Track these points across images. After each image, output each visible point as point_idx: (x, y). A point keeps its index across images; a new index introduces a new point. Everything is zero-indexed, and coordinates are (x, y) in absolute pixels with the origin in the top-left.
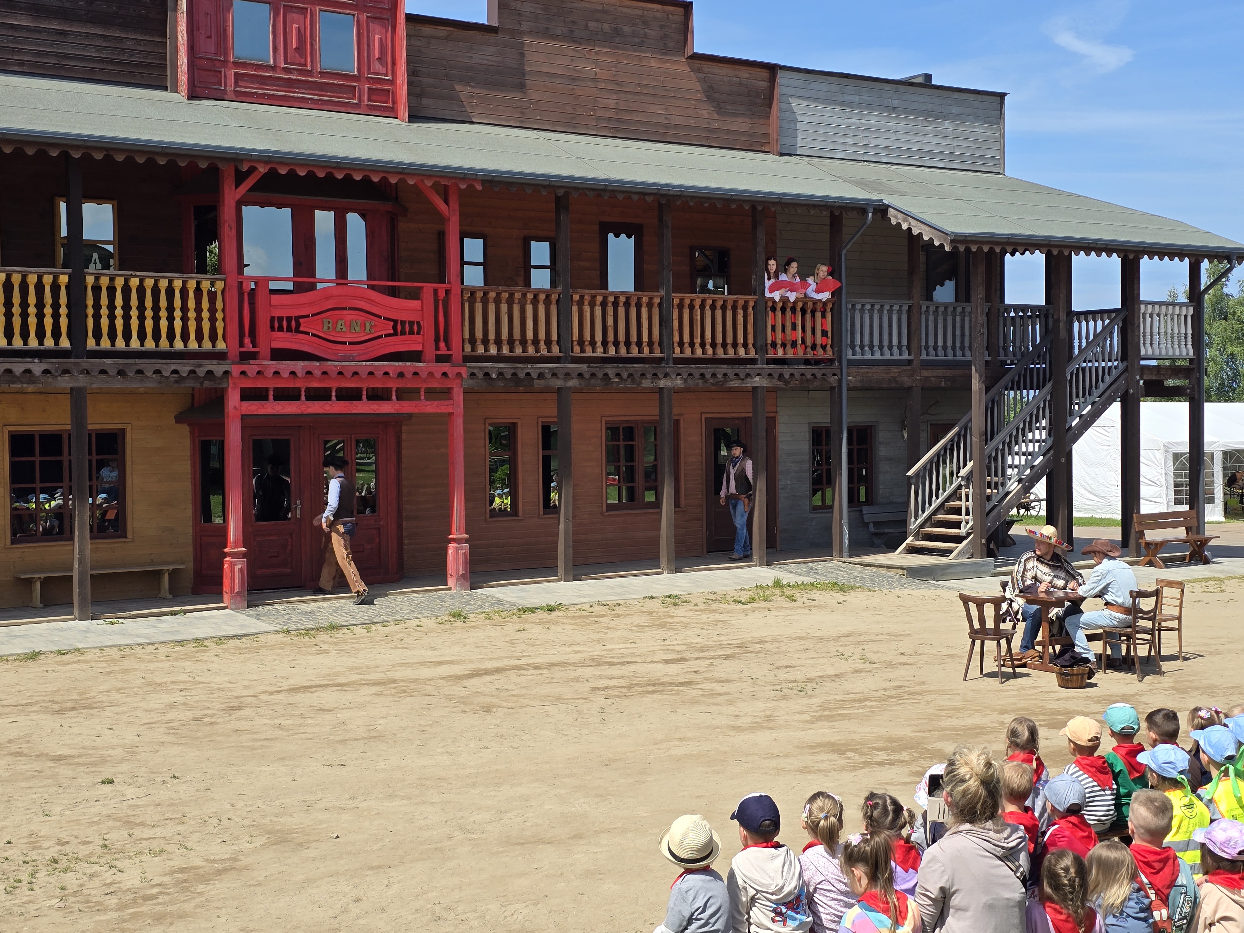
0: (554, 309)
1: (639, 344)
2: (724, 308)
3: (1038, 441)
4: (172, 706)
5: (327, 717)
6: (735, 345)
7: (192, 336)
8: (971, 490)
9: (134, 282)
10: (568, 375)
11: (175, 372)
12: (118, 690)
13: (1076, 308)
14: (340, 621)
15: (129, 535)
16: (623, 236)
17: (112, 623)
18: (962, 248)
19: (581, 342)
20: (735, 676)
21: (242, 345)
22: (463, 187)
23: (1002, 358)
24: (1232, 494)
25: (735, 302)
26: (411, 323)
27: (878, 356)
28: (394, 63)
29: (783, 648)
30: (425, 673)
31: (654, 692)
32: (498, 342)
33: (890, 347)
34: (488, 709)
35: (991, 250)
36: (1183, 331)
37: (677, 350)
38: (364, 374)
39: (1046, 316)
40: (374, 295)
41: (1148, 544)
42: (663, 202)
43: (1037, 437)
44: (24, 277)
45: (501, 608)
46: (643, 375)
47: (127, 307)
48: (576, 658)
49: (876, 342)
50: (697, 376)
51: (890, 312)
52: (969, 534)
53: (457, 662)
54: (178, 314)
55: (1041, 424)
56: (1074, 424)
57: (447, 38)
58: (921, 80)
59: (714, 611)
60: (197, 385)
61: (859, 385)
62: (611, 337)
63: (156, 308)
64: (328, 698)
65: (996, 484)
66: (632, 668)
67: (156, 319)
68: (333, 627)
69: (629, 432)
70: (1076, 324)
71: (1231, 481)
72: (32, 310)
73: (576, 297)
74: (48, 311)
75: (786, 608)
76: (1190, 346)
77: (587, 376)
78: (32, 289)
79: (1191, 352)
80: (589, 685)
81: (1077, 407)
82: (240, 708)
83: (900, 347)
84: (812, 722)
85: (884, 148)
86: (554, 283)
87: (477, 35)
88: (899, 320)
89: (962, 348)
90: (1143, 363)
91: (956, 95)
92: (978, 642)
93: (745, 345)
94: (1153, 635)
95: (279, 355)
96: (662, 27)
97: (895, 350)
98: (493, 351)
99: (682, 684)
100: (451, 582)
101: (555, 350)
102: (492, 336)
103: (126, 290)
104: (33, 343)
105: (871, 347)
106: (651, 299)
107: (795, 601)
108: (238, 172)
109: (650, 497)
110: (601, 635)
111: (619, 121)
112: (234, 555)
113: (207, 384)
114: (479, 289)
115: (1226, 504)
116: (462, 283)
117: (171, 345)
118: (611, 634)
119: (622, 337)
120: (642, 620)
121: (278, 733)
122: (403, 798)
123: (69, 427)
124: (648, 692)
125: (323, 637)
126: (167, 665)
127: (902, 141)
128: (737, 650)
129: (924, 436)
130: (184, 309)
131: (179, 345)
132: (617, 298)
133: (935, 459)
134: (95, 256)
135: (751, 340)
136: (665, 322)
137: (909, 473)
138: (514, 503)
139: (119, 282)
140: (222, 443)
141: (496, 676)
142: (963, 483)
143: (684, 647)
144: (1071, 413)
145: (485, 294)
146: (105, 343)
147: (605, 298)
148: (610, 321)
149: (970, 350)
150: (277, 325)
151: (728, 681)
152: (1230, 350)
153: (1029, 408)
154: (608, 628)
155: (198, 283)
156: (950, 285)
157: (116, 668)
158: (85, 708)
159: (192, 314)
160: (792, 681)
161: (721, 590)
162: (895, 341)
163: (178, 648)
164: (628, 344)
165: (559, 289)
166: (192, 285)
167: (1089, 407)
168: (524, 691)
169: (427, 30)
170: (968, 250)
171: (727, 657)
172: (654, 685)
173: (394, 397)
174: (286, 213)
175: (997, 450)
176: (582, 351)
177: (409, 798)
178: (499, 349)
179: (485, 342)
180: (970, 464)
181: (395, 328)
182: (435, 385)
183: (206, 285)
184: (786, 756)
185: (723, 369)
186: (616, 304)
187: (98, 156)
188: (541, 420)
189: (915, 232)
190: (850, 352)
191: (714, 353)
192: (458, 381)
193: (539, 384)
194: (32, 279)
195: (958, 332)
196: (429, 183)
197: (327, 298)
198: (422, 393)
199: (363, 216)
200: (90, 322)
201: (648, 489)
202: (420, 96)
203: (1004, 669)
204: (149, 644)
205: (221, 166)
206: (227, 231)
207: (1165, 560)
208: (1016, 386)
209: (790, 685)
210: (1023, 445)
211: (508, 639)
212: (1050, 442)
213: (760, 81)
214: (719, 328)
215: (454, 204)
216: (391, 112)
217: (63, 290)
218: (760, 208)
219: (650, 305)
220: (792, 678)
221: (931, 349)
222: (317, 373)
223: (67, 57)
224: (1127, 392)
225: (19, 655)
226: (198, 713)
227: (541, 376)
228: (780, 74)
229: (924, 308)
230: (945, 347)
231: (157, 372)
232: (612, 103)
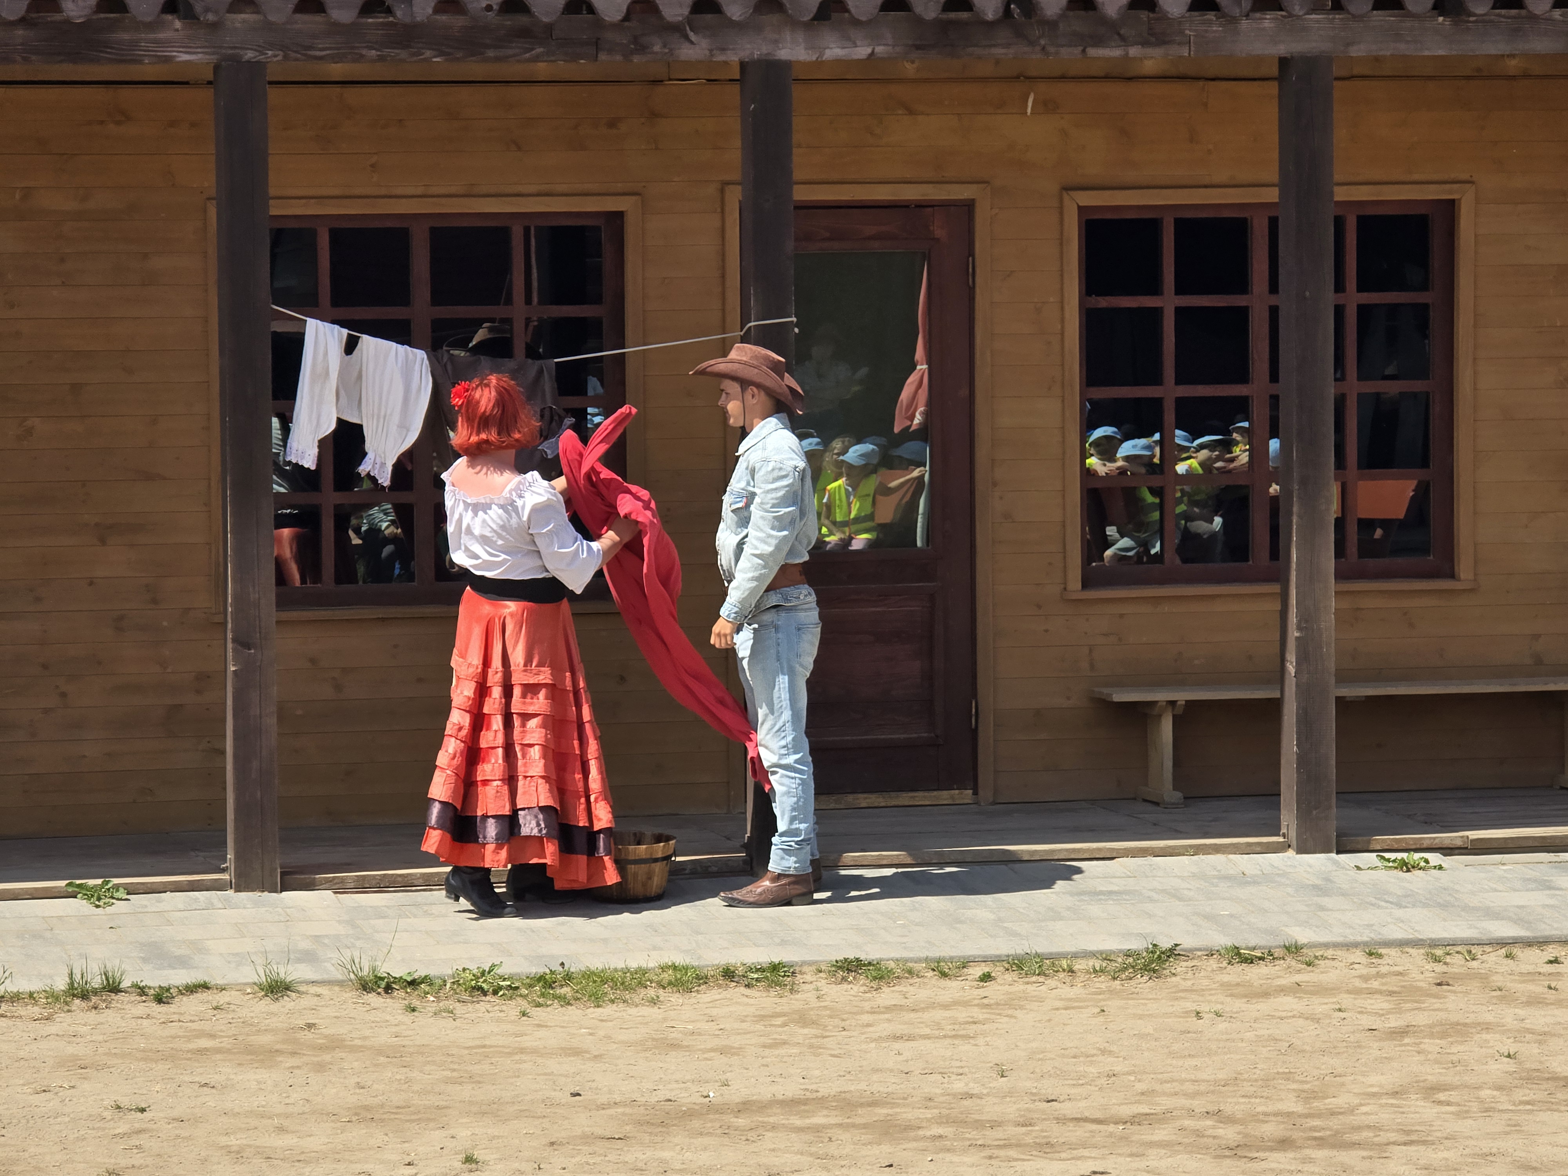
12: (1430, 1091)
15: (1464, 568)
17: (1406, 867)
123: (1272, 195)
157: (1421, 1019)
158: (1321, 1142)
204: (1529, 943)
225: (1107, 957)
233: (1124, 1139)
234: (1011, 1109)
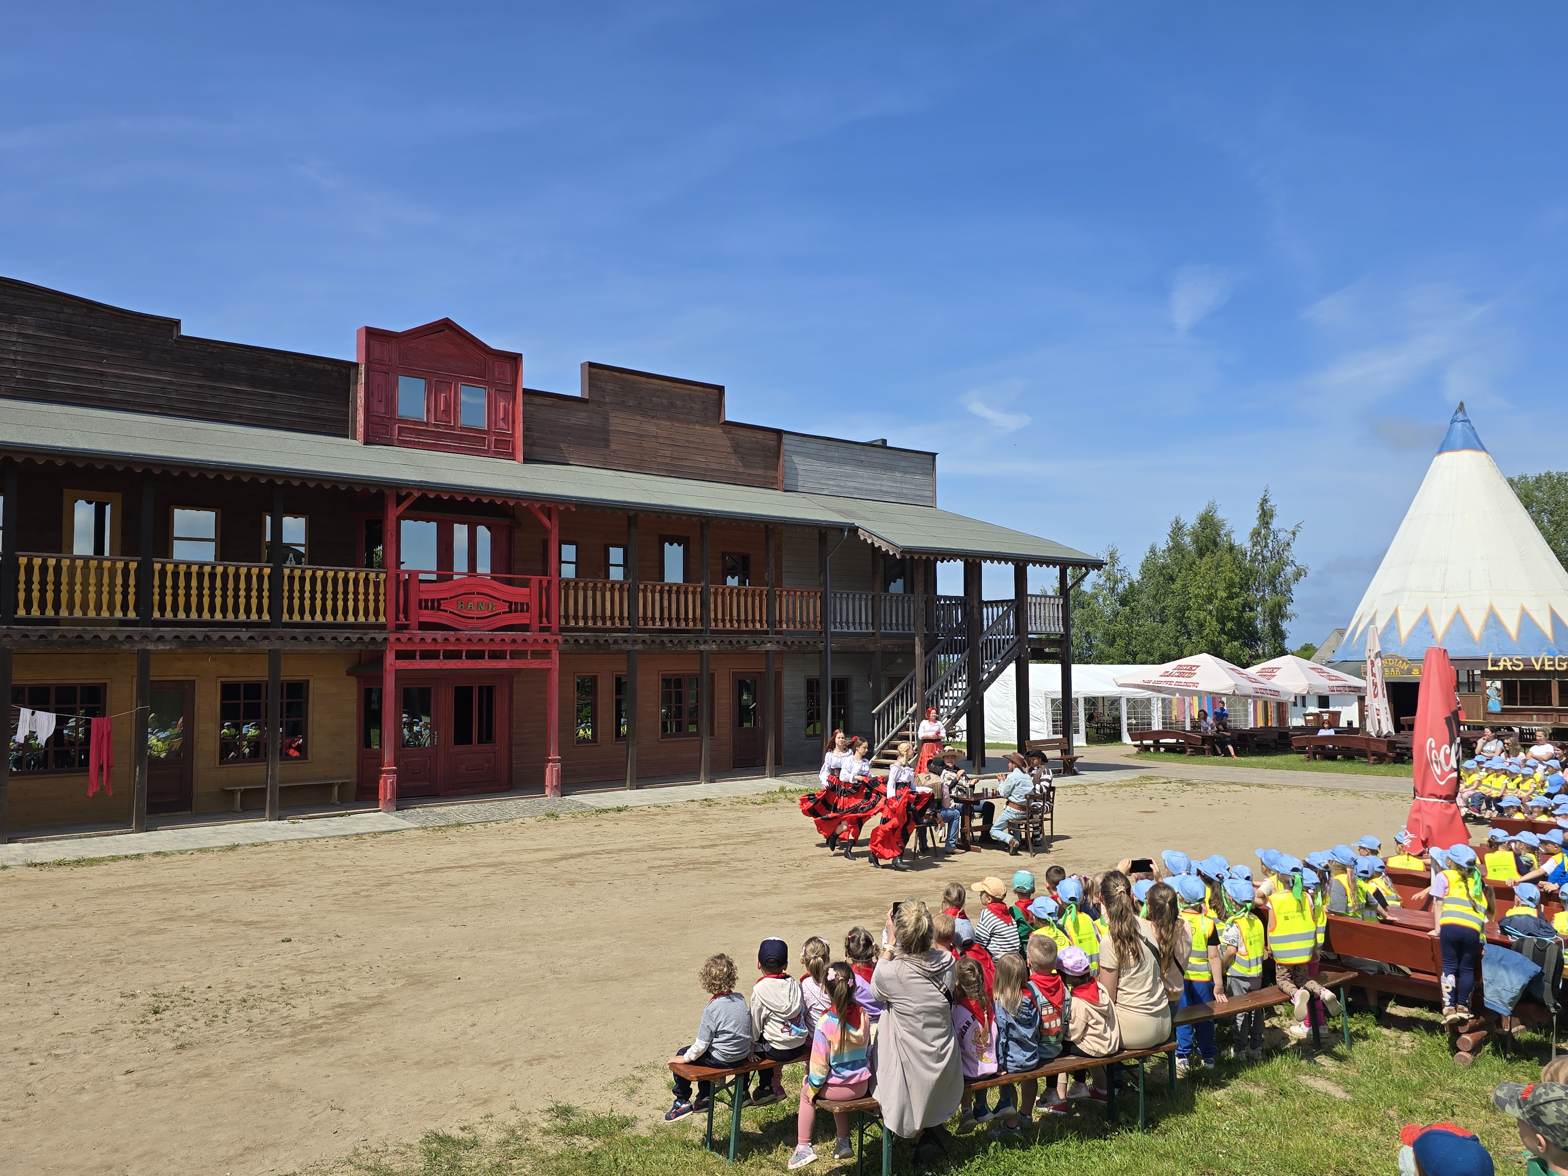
0: (626, 594)
1: (686, 619)
2: (746, 595)
3: (960, 689)
4: (337, 884)
5: (454, 890)
6: (754, 621)
7: (361, 612)
9: (320, 574)
10: (635, 642)
11: (348, 638)
12: (297, 872)
13: (984, 598)
14: (464, 820)
15: (311, 758)
16: (675, 544)
17: (293, 823)
18: (908, 557)
19: (645, 618)
20: (751, 857)
21: (397, 619)
22: (562, 509)
23: (936, 632)
24: (1091, 727)
25: (754, 591)
26: (522, 604)
27: (852, 630)
28: (514, 422)
29: (786, 836)
30: (526, 857)
31: (694, 869)
32: (585, 618)
33: (860, 624)
34: (572, 883)
35: (928, 558)
36: (1056, 615)
37: (713, 624)
38: (486, 640)
39: (965, 604)
40: (495, 584)
42: (704, 521)
44: (237, 569)
45: (583, 809)
46: (689, 641)
47: (313, 591)
48: (638, 845)
49: (851, 620)
50: (727, 643)
51: (860, 599)
53: (551, 850)
54: (351, 596)
55: (962, 678)
56: (984, 678)
57: (551, 406)
58: (880, 443)
59: (737, 810)
60: (363, 648)
61: (839, 649)
62: (666, 615)
63: (335, 592)
64: (454, 876)
66: (677, 851)
67: (335, 600)
68: (459, 825)
69: (678, 682)
70: (985, 610)
71: (1090, 718)
72: (242, 593)
73: (642, 587)
74: (254, 593)
75: (788, 807)
76: (1061, 625)
77: (649, 642)
78: (243, 578)
79: (1062, 630)
80: (646, 865)
81: (986, 667)
82: (388, 884)
83: (867, 623)
84: (806, 889)
85: (855, 488)
86: (625, 576)
87: (574, 404)
88: (866, 605)
89: (909, 625)
90: (1030, 636)
91: (903, 454)
93: (761, 621)
95: (424, 626)
96: (703, 402)
97: (864, 625)
98: (581, 624)
99: (714, 863)
100: (548, 791)
101: (626, 624)
102: (581, 614)
103: (313, 579)
104: (242, 617)
105: (847, 623)
106: (695, 588)
108: (398, 496)
109: (693, 729)
110: (656, 828)
111: (673, 465)
112: (388, 772)
113: (371, 647)
114: (572, 580)
115: (1087, 734)
116: (560, 576)
117: (346, 619)
118: (663, 828)
119: (674, 615)
120: (686, 817)
121: (416, 902)
122: (508, 949)
123: (267, 679)
124: (689, 869)
125: (453, 831)
126: (334, 853)
127: (868, 484)
128: (753, 838)
129: (883, 686)
130: (356, 593)
131: (351, 619)
132: (670, 587)
133: (891, 703)
134: (291, 555)
135: (764, 618)
136: (704, 605)
137: (874, 712)
138: (594, 734)
139: (309, 573)
140: (381, 690)
141: (579, 859)
143: (716, 837)
144: (983, 670)
145: (577, 584)
146: (296, 618)
147: (662, 587)
148: (666, 604)
149: (914, 625)
150: (424, 604)
151: (747, 860)
152: (1087, 629)
153: (955, 666)
154: (661, 824)
155: (367, 575)
156: (900, 582)
157: (296, 856)
158: (271, 886)
159: (361, 597)
161: (742, 794)
162: (863, 620)
163: (343, 841)
164: (678, 620)
165: (630, 581)
166: (362, 576)
167: (995, 666)
168: (599, 870)
169: (538, 400)
170: (912, 558)
171: (746, 843)
172: (694, 864)
173: (508, 657)
174: (433, 525)
175: (933, 695)
176: (646, 624)
177: (513, 949)
178: (586, 623)
179: (576, 618)
180: (915, 705)
181: (510, 607)
182: (539, 648)
183: (372, 576)
184: (788, 913)
185: (744, 638)
186: (670, 592)
187: (296, 483)
188: (615, 673)
189: (877, 545)
190: (833, 627)
191: (739, 627)
192: (556, 645)
193: (614, 647)
194: (243, 571)
195: (906, 614)
196: (537, 506)
197: (461, 586)
198: (529, 654)
199: (489, 528)
200: (286, 602)
201: (691, 723)
202: (532, 445)
204: (321, 838)
205: (387, 491)
206: (389, 537)
208: (946, 651)
209: (791, 863)
211: (588, 832)
212: (968, 690)
213: (771, 439)
214: (742, 609)
215: (555, 521)
216: (512, 456)
217: (266, 578)
218: (771, 527)
219: (694, 593)
221: (888, 626)
222: (452, 640)
223: (275, 413)
224: (1020, 656)
225: (222, 847)
226: (357, 889)
227: (616, 642)
228: (785, 436)
229: (883, 597)
230: (897, 624)
231: (334, 638)
232: (668, 453)
233: (224, 888)
234: (196, 884)
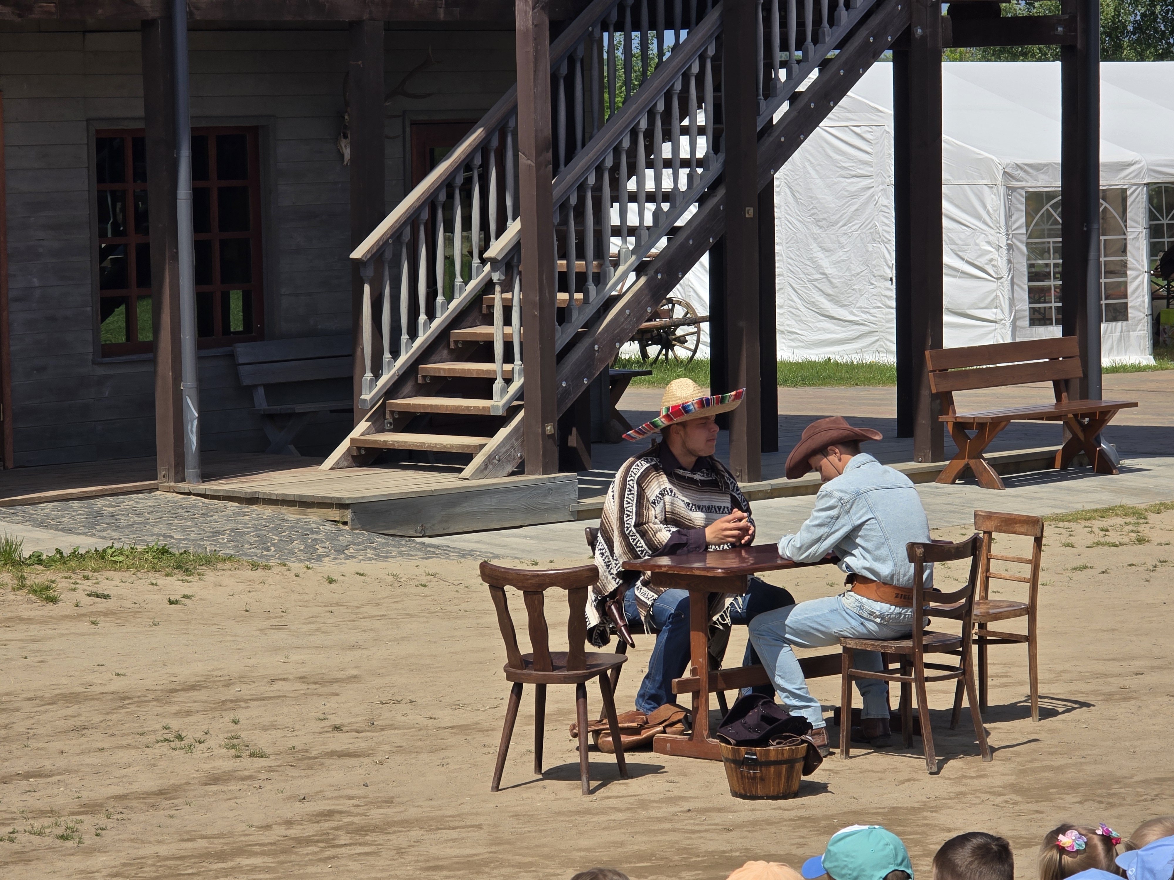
3: (685, 163)
8: (516, 296)
41: (961, 426)
43: (684, 153)
52: (512, 411)
55: (693, 120)
56: (777, 117)
65: (582, 277)
75: (29, 621)
81: (782, 74)
92: (529, 690)
94: (965, 656)
107: (53, 600)
129: (395, 154)
133: (425, 215)
142: (496, 277)
144: (771, 89)
153: (665, 75)
160: (42, 813)
167: (814, 74)
175: (582, 188)
180: (514, 227)
203: (595, 757)
207: (1001, 466)
208: (631, 19)
210: (650, 173)
212: (716, 166)
220: (40, 805)
224: (908, 32)
